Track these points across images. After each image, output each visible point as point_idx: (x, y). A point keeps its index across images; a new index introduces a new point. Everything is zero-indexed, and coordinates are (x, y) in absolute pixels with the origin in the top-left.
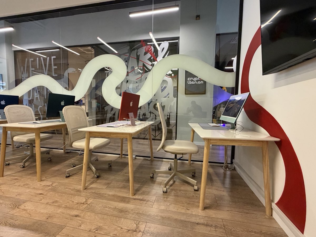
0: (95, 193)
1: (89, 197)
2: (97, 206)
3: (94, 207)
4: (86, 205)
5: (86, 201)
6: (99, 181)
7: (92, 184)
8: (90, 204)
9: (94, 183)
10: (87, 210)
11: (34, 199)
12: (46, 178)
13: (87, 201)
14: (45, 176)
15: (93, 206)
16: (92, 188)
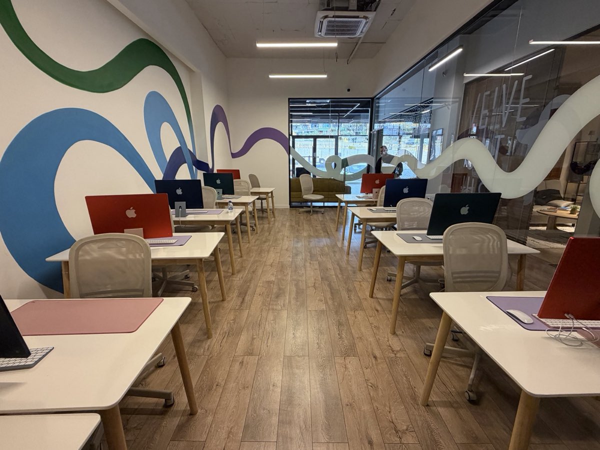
1: (416, 429)
4: (396, 438)
5: (404, 432)
7: (447, 407)
9: (453, 407)
11: (363, 360)
14: (404, 329)
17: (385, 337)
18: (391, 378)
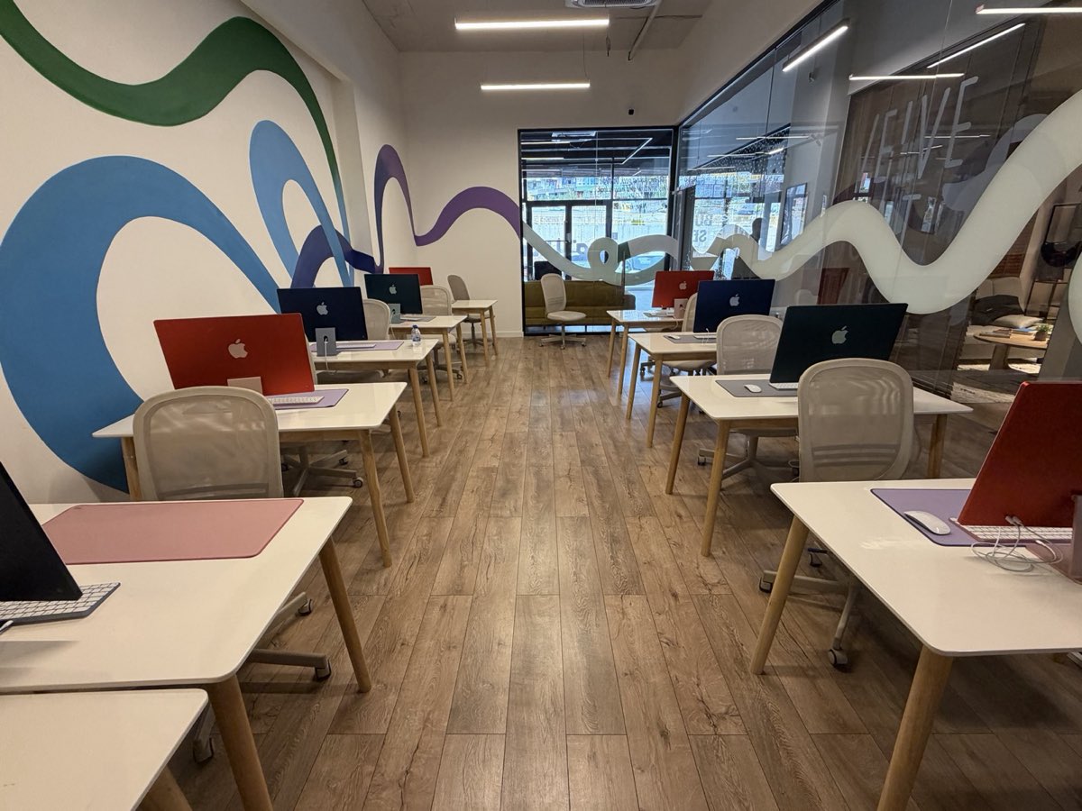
0: (768, 716)
1: (742, 712)
2: (725, 766)
3: (717, 756)
4: (707, 727)
5: (722, 717)
6: (827, 685)
7: (797, 676)
8: (720, 735)
9: (807, 676)
10: (698, 746)
11: (654, 600)
12: (724, 553)
13: (724, 718)
14: (726, 548)
15: (720, 755)
16: (778, 690)
17: (692, 562)
18: (701, 629)
